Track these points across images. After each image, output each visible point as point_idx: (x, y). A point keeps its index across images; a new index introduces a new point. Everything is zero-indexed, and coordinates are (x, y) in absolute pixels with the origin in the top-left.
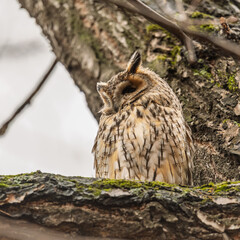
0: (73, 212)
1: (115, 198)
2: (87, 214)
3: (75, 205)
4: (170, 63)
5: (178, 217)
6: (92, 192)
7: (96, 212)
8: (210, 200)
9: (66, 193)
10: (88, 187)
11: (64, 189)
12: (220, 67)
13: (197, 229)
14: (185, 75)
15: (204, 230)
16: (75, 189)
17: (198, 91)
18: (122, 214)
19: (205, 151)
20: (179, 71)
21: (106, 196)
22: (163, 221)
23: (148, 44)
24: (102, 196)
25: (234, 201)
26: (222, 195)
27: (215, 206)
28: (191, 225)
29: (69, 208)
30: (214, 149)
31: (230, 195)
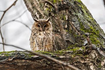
0: (25, 62)
1: (35, 58)
2: (28, 62)
3: (25, 60)
4: (49, 11)
5: (50, 62)
6: (29, 56)
7: (30, 61)
8: (58, 57)
9: (23, 57)
10: (28, 55)
11: (22, 56)
12: (62, 13)
13: (55, 65)
14: (53, 15)
15: (57, 65)
16: (25, 56)
17: (56, 20)
18: (37, 62)
19: (58, 37)
20: (52, 14)
21: (33, 58)
22: (47, 63)
23: (44, 4)
24: (31, 58)
25: (64, 57)
26: (61, 55)
27: (60, 58)
28: (54, 64)
29: (24, 61)
30: (60, 37)
31: (63, 55)
